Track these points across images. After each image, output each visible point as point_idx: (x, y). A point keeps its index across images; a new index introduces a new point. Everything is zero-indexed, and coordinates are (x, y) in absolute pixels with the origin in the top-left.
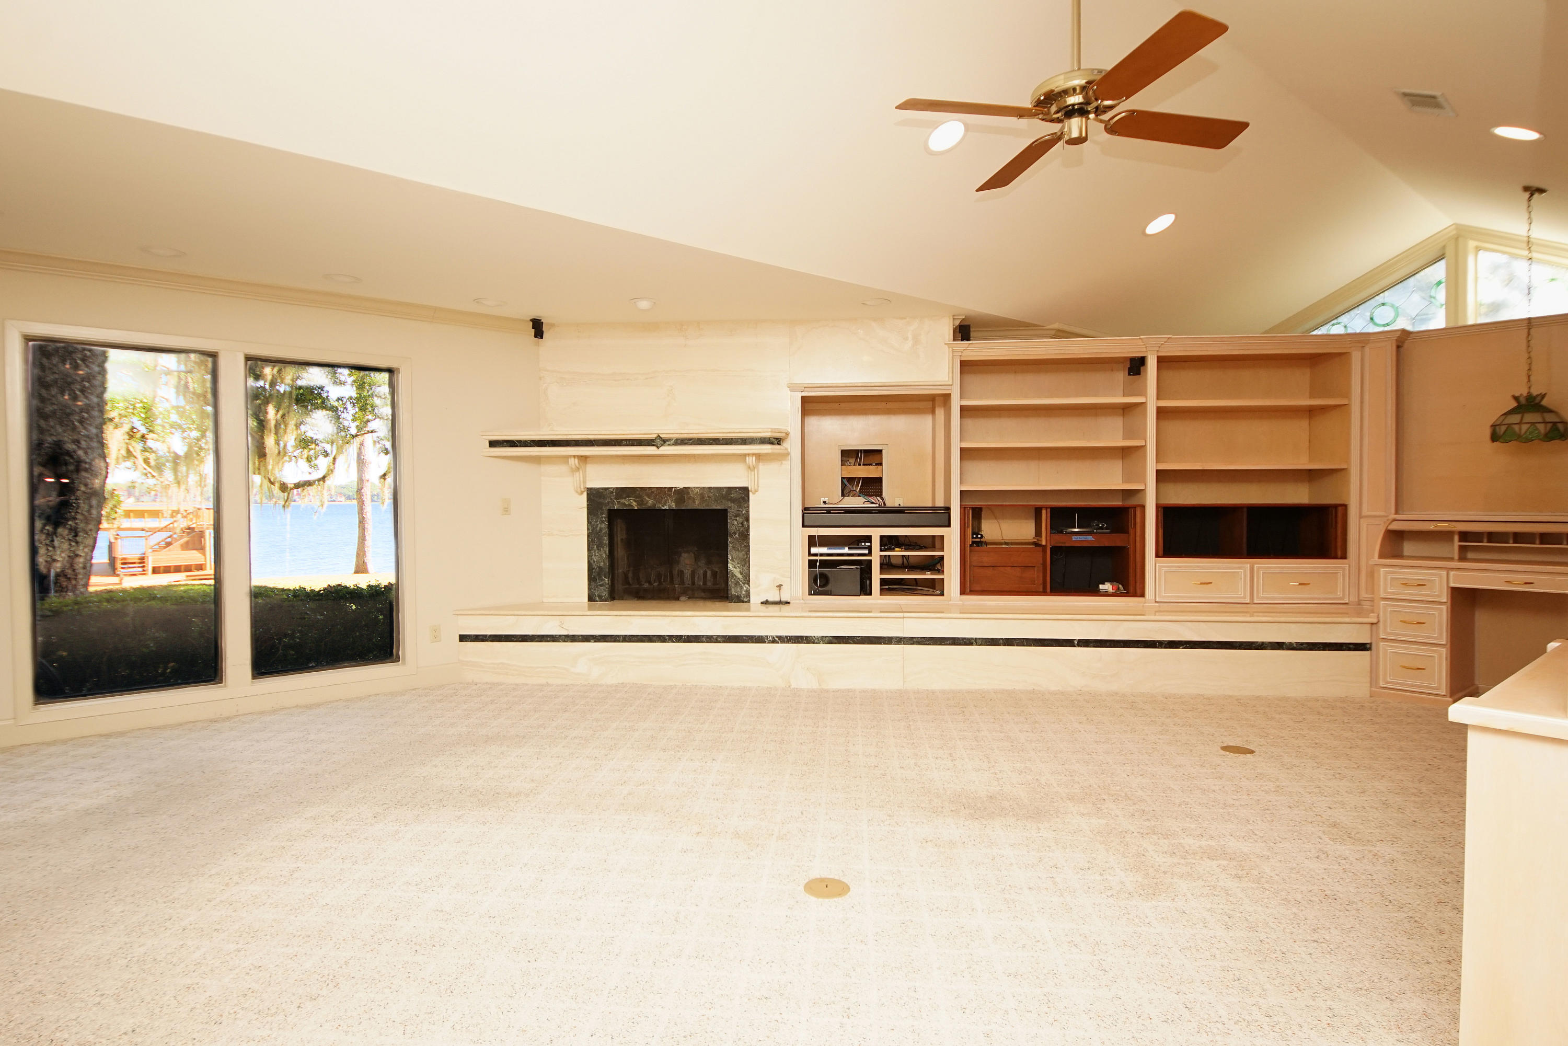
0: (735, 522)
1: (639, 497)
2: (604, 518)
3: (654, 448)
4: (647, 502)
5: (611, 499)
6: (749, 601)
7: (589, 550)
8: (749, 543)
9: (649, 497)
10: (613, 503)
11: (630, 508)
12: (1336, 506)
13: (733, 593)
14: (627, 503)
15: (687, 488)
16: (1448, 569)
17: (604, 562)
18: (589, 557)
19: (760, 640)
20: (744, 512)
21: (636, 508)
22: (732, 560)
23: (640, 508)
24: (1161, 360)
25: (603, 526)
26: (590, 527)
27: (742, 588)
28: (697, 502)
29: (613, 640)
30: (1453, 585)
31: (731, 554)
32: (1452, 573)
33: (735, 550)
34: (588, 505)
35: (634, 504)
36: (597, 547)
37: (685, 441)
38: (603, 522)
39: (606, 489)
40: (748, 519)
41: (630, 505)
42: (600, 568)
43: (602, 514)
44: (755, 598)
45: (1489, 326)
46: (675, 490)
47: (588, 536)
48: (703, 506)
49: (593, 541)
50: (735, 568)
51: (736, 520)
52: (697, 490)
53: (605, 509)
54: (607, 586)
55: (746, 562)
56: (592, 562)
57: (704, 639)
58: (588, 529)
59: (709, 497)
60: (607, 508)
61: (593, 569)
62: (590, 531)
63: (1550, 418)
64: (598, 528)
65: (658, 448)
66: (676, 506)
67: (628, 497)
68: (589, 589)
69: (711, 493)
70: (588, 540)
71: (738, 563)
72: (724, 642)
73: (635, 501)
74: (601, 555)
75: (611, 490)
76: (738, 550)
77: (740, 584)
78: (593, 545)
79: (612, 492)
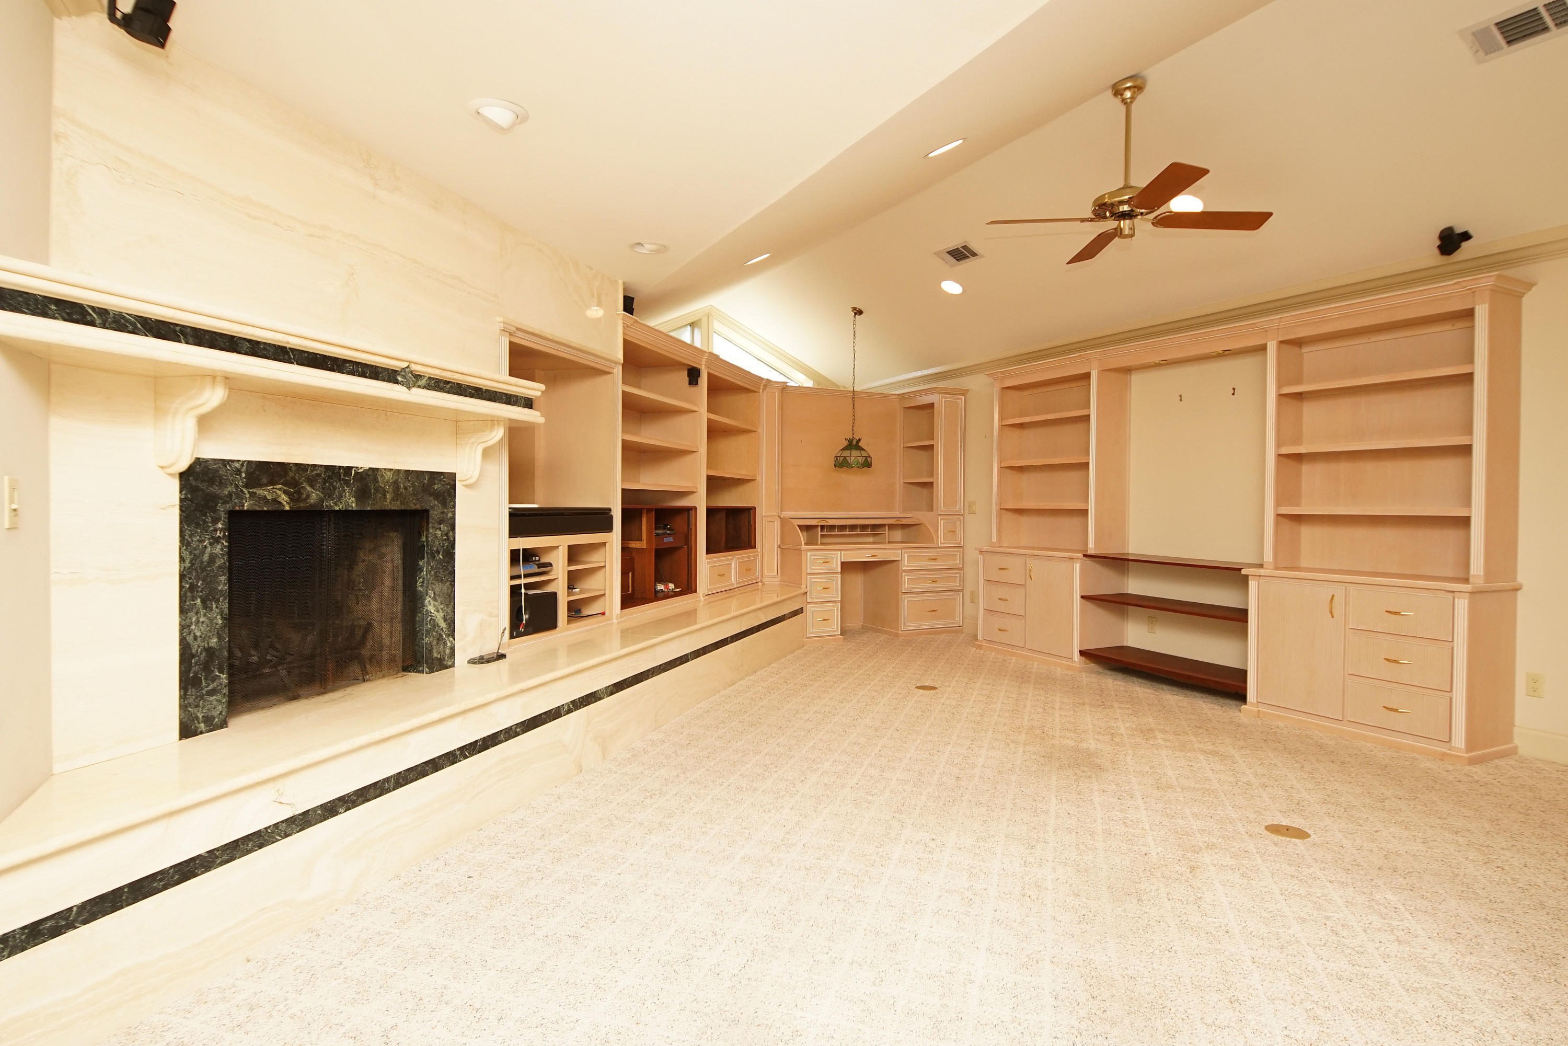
0: (439, 533)
1: (295, 484)
2: (221, 530)
3: (404, 389)
4: (308, 496)
5: (237, 486)
6: (453, 666)
7: (183, 611)
8: (454, 567)
9: (312, 486)
10: (240, 495)
11: (275, 507)
12: (750, 509)
13: (435, 655)
14: (269, 497)
15: (374, 471)
16: (841, 550)
17: (220, 637)
18: (184, 628)
20: (450, 515)
21: (287, 508)
22: (435, 599)
23: (295, 507)
24: (710, 377)
25: (218, 549)
26: (186, 554)
27: (445, 644)
28: (388, 497)
29: (378, 791)
30: (843, 561)
31: (433, 590)
33: (437, 581)
34: (181, 500)
35: (284, 498)
36: (203, 602)
38: (217, 540)
39: (225, 462)
40: (453, 528)
41: (275, 501)
42: (209, 651)
43: (215, 521)
44: (461, 658)
45: (808, 389)
46: (356, 473)
47: (182, 577)
48: (396, 506)
49: (193, 588)
50: (438, 611)
51: (440, 529)
52: (388, 473)
53: (222, 509)
54: (225, 691)
55: (450, 599)
56: (190, 639)
57: (502, 738)
58: (182, 559)
59: (406, 488)
60: (228, 507)
61: (193, 656)
62: (187, 564)
63: (861, 453)
64: (206, 557)
65: (409, 388)
66: (357, 505)
67: (272, 482)
68: (183, 707)
69: (409, 481)
70: (181, 587)
71: (442, 604)
72: (524, 731)
73: (285, 492)
74: (211, 620)
75: (237, 465)
76: (442, 581)
77: (443, 639)
78: (193, 599)
79: (238, 472)
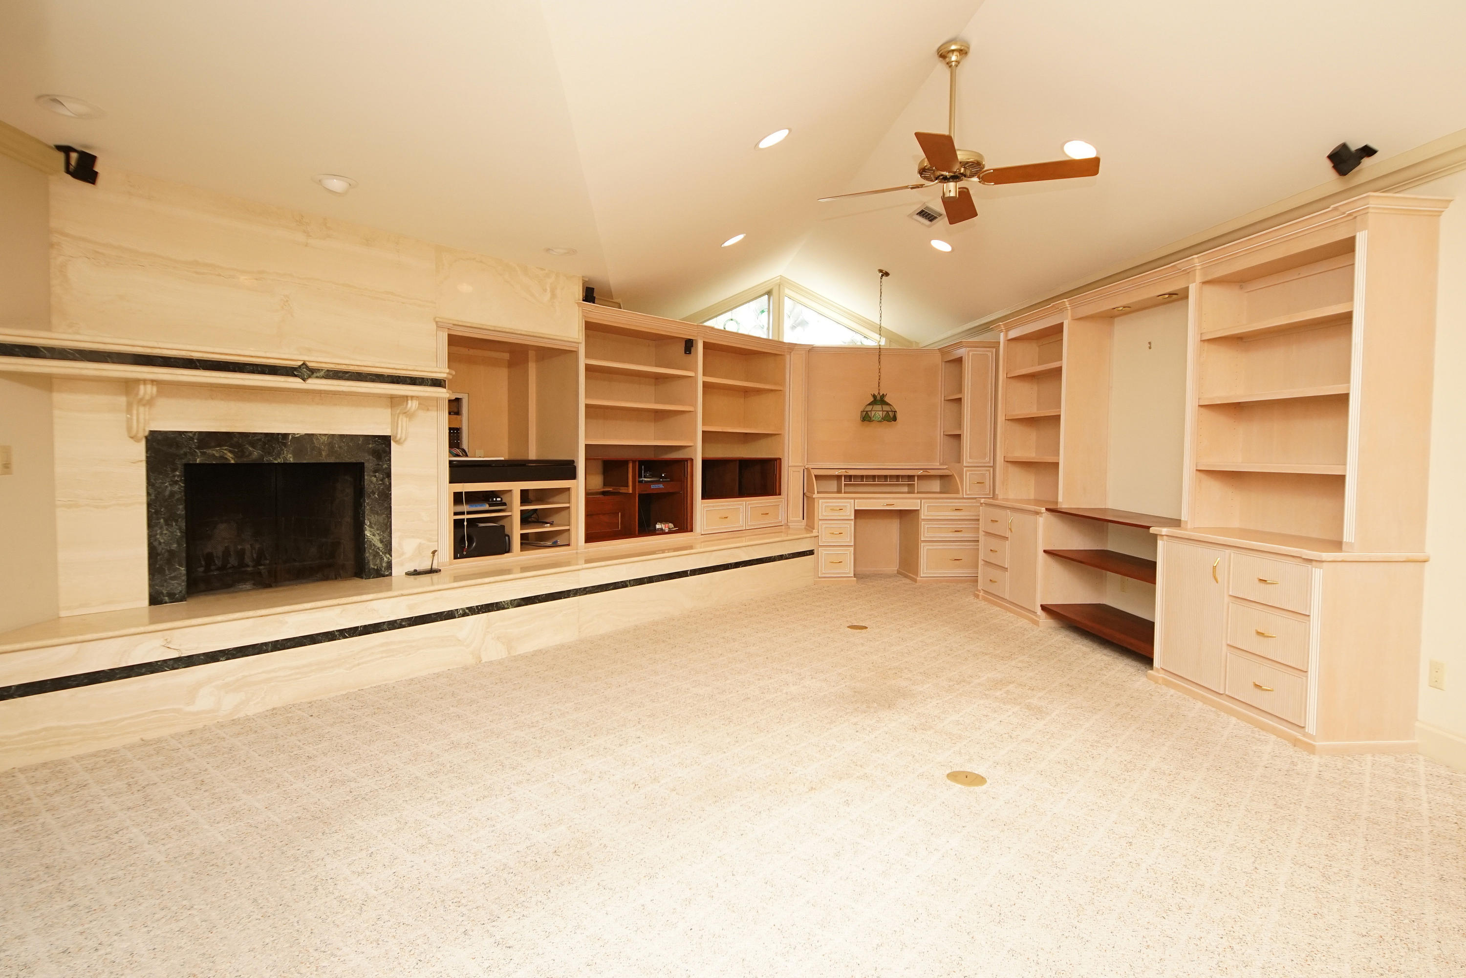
0: (374, 479)
1: (239, 446)
2: (178, 476)
3: (299, 380)
4: (251, 454)
5: (190, 448)
6: (391, 574)
7: (150, 526)
8: (391, 503)
9: (253, 447)
10: (193, 454)
11: (223, 461)
12: (775, 460)
13: (372, 566)
14: (217, 455)
15: (310, 436)
16: (854, 499)
17: (179, 544)
18: (151, 537)
19: (449, 615)
20: (385, 466)
21: (233, 462)
22: (370, 526)
23: (239, 462)
24: (706, 345)
25: (176, 488)
26: (151, 491)
27: (382, 559)
28: (324, 453)
29: (256, 651)
30: (856, 508)
31: (368, 519)
32: (856, 501)
33: (374, 514)
34: (147, 457)
35: (229, 456)
36: (166, 521)
37: (340, 374)
38: (176, 482)
39: (180, 433)
40: (389, 475)
41: (222, 457)
42: (171, 553)
43: (174, 470)
44: (398, 571)
46: (293, 437)
47: (149, 505)
48: (332, 460)
49: (157, 512)
50: (374, 535)
51: (375, 476)
52: (324, 437)
53: (179, 463)
54: (184, 578)
55: (387, 527)
56: (156, 544)
57: (385, 627)
58: (148, 494)
59: (340, 447)
60: (184, 461)
61: (158, 554)
62: (153, 497)
63: (886, 408)
64: (167, 493)
65: (304, 380)
66: (294, 458)
67: (220, 445)
68: (151, 586)
69: (344, 442)
70: (148, 512)
71: (378, 530)
72: (410, 625)
73: (230, 451)
74: (172, 533)
75: (190, 435)
76: (377, 513)
77: (380, 555)
78: (158, 519)
79: (192, 439)
